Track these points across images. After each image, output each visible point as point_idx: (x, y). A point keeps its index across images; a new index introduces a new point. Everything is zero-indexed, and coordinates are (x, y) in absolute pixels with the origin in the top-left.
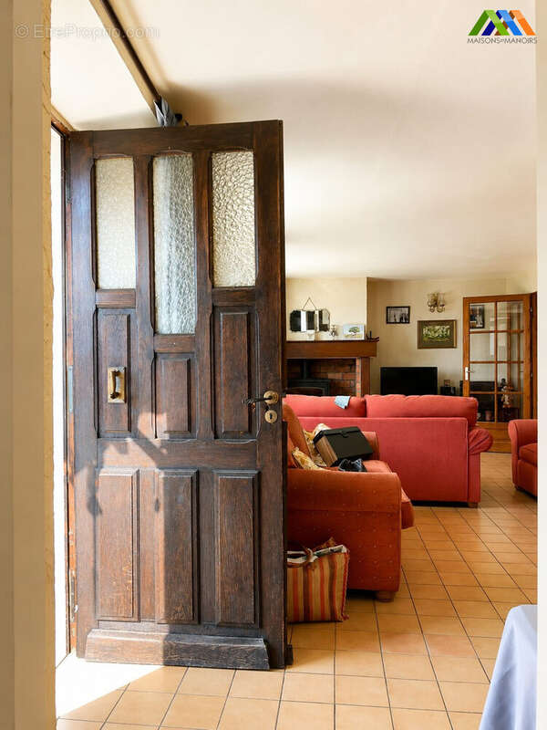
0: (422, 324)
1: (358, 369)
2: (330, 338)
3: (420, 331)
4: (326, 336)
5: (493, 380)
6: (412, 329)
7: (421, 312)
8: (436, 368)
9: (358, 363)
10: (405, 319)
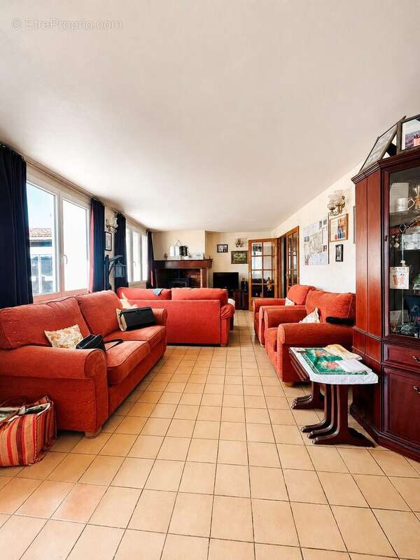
0: (233, 253)
1: (201, 273)
2: (189, 259)
3: (232, 256)
4: (186, 258)
5: (261, 277)
6: (228, 255)
7: (232, 248)
8: (238, 273)
9: (201, 270)
10: (226, 250)
